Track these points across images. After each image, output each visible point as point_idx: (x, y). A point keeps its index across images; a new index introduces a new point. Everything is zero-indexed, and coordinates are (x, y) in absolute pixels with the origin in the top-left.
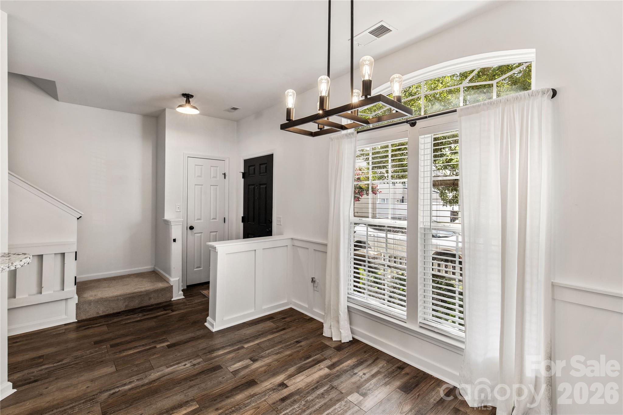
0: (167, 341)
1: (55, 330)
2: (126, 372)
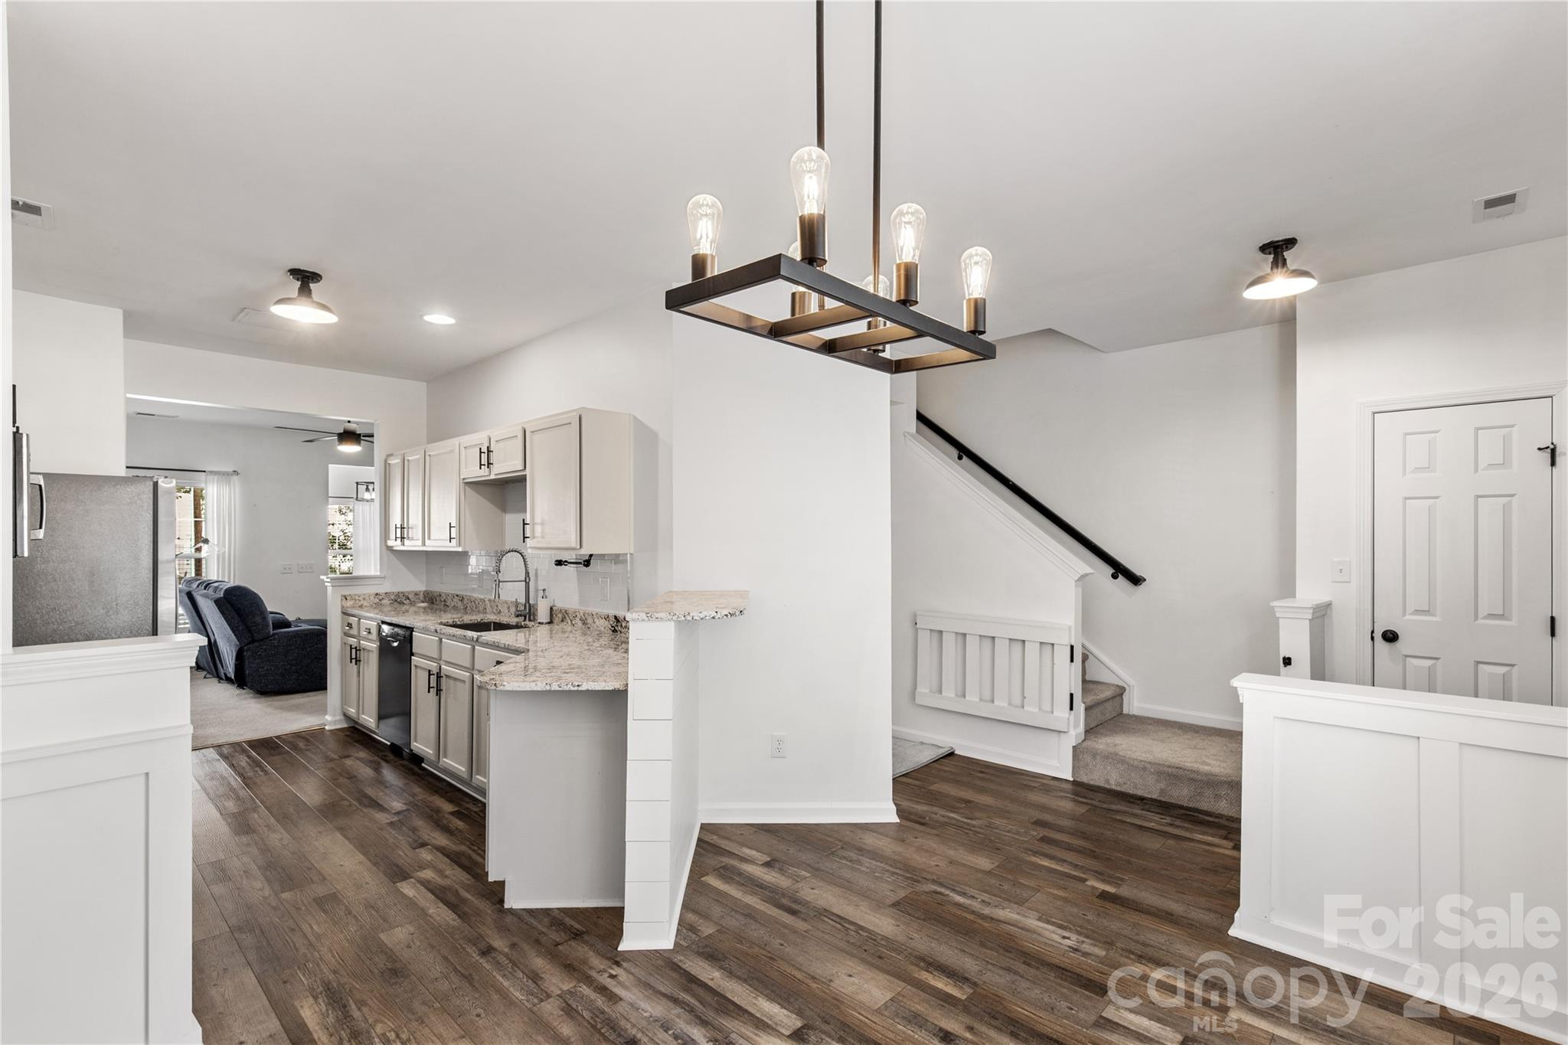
0: (1118, 886)
1: (1033, 779)
2: (1075, 910)
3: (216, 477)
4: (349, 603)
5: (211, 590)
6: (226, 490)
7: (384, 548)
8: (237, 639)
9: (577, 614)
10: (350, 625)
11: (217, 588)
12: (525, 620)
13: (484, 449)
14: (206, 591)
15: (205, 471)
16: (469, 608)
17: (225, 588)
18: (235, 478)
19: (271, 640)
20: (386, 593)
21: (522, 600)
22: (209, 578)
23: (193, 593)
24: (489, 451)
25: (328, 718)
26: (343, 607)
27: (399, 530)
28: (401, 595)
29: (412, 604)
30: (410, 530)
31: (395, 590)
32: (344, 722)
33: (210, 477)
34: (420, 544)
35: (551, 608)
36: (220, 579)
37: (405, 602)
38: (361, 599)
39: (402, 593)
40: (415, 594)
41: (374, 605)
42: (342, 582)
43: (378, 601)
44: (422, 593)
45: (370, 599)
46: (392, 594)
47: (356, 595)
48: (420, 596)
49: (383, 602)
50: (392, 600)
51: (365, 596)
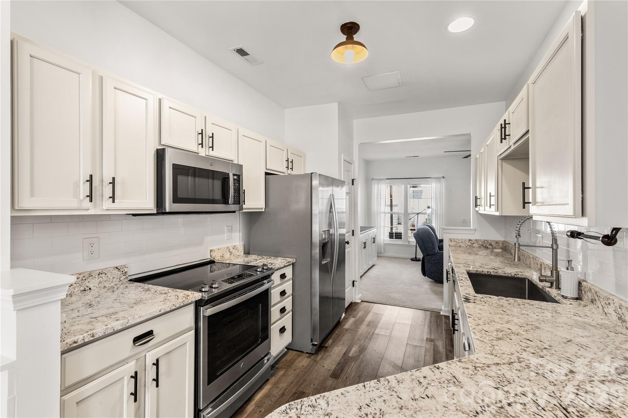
3: (435, 180)
4: (452, 244)
6: (439, 185)
8: (423, 252)
9: (611, 302)
15: (431, 178)
18: (442, 179)
20: (476, 240)
24: (507, 124)
26: (449, 245)
28: (486, 242)
29: (493, 248)
30: (482, 200)
31: (483, 238)
33: (433, 180)
34: (484, 209)
35: (580, 284)
37: (489, 247)
38: (460, 242)
39: (487, 241)
40: (496, 242)
41: (468, 246)
42: (448, 231)
43: (471, 244)
44: (501, 243)
45: (465, 243)
46: (480, 241)
47: (457, 239)
48: (500, 245)
49: (474, 245)
50: (480, 245)
51: (463, 240)
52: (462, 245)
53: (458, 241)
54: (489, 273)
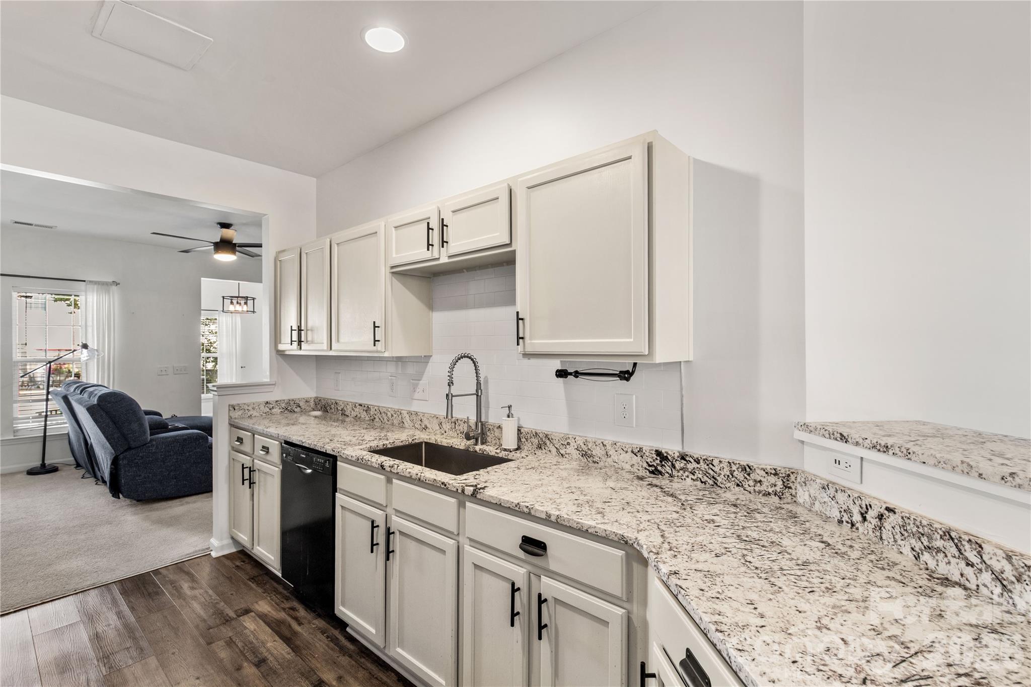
3: (95, 286)
4: (236, 414)
5: (86, 395)
6: (105, 298)
7: (274, 352)
8: (112, 446)
9: (571, 441)
10: (240, 440)
11: (91, 393)
12: (476, 444)
13: (435, 224)
14: (81, 396)
15: (84, 281)
16: (377, 420)
17: (99, 394)
18: (114, 288)
19: (149, 447)
20: (277, 401)
21: (473, 419)
22: (88, 382)
23: (69, 397)
24: (443, 225)
25: (214, 542)
26: (230, 418)
27: (295, 334)
28: (292, 403)
29: (304, 412)
30: (309, 333)
31: (287, 397)
32: (232, 545)
33: (90, 286)
34: (325, 348)
36: (100, 383)
37: (296, 410)
38: (250, 408)
39: (293, 400)
40: (306, 401)
41: (264, 414)
42: (229, 390)
43: (268, 410)
44: (313, 400)
45: (259, 409)
46: (283, 402)
47: (245, 404)
48: (311, 404)
49: (274, 411)
50: (283, 408)
51: (255, 405)
52: (255, 413)
53: (246, 407)
54: (385, 447)
